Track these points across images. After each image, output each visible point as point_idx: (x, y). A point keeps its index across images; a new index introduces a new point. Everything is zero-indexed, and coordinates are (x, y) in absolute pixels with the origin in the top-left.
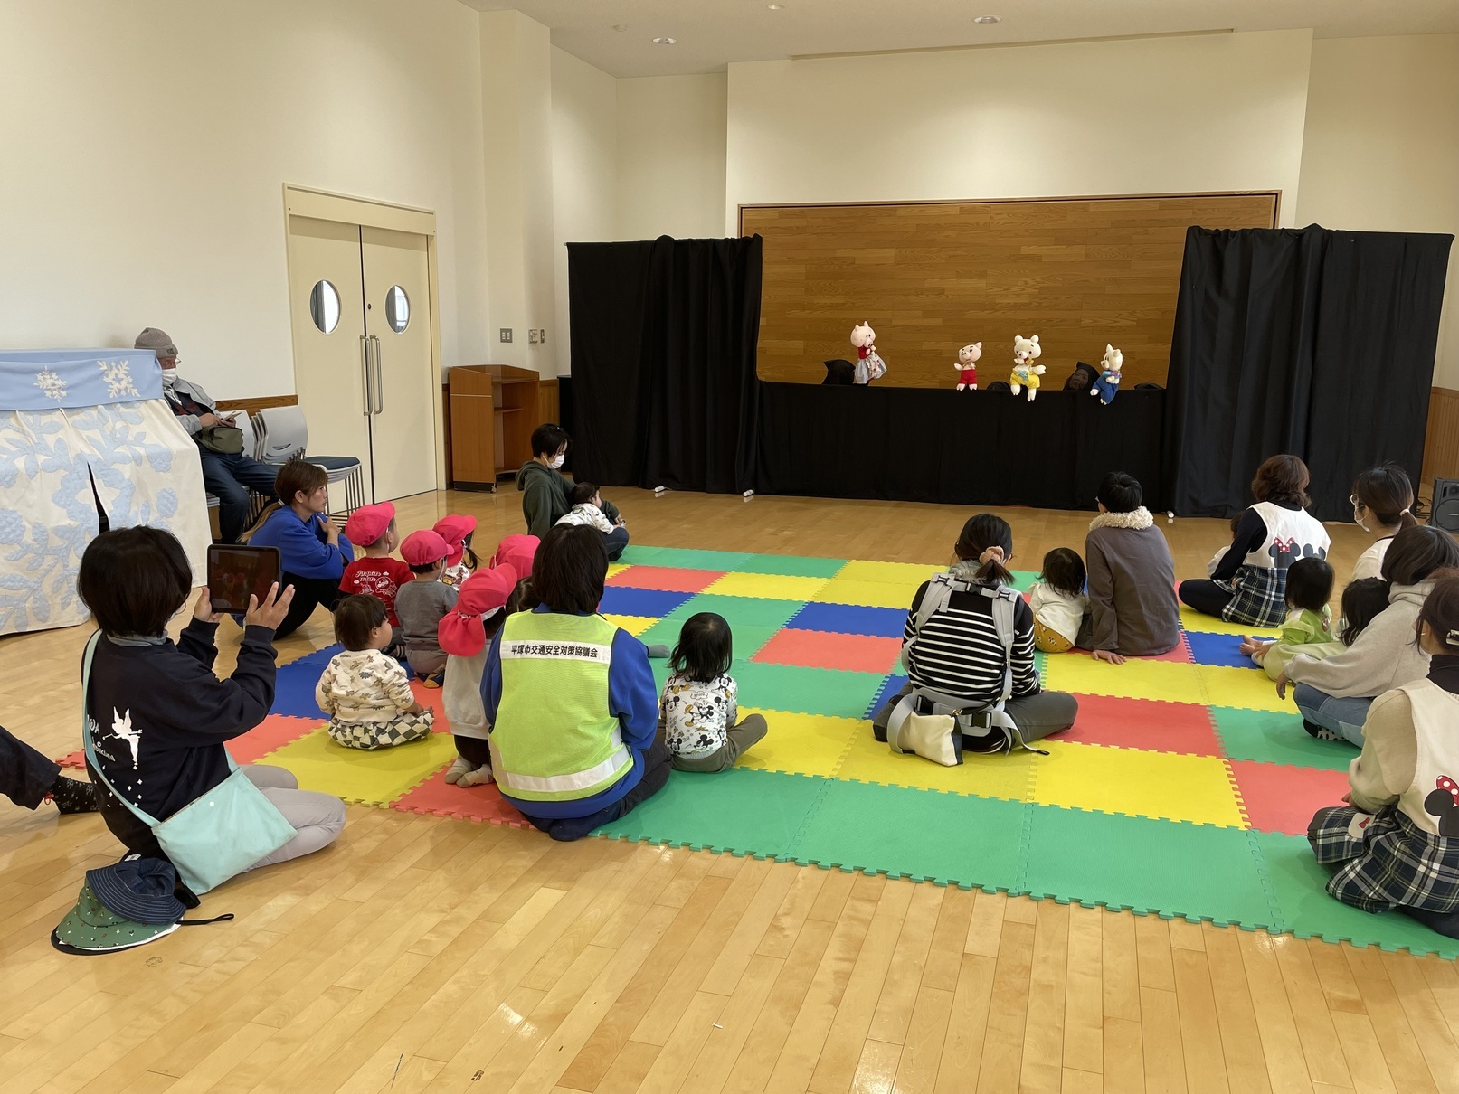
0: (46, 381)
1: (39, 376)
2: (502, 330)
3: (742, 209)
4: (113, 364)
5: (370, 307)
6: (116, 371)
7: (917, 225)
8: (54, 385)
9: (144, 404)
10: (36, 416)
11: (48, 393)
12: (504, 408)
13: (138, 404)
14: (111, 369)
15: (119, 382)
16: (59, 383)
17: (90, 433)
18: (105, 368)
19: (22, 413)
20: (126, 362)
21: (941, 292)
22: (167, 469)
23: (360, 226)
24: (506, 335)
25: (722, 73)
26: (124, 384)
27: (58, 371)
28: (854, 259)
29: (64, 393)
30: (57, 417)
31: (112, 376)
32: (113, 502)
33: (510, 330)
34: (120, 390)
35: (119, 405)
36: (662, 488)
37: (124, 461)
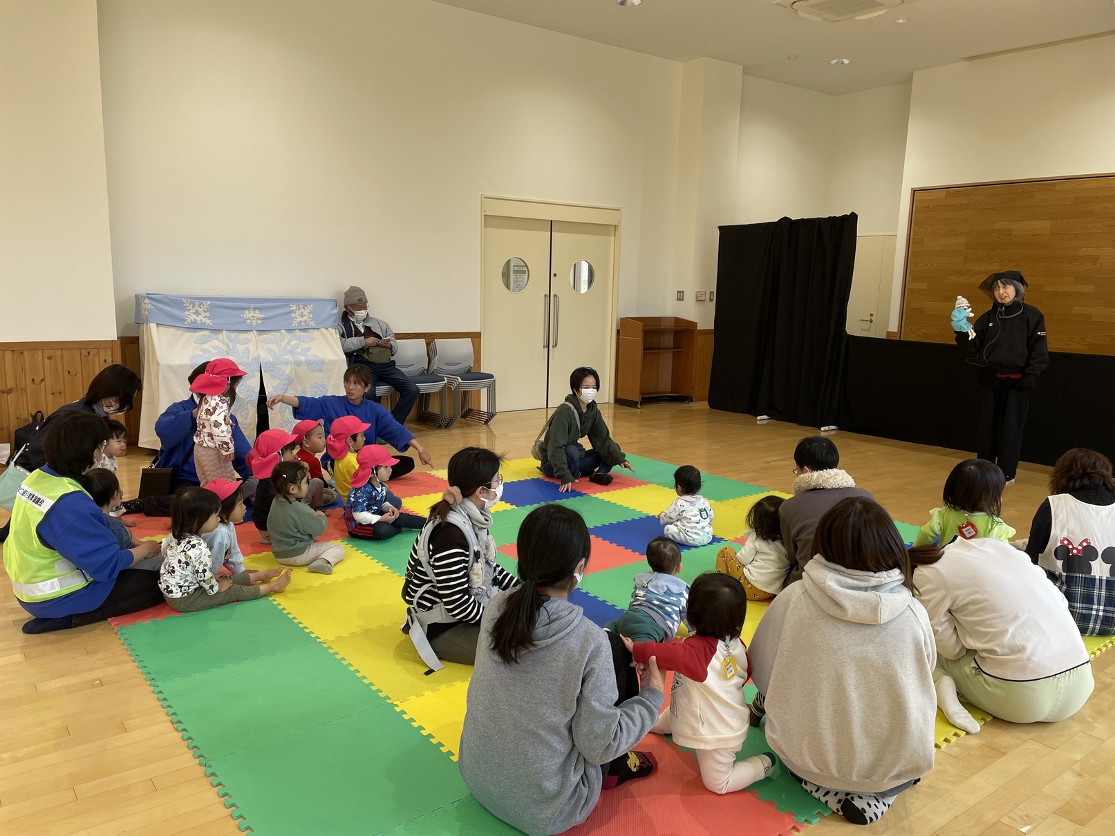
0: (248, 314)
1: (246, 312)
2: (678, 292)
3: (914, 191)
4: (301, 306)
5: (555, 275)
6: (303, 310)
7: (1075, 198)
8: (253, 317)
9: (316, 331)
10: (237, 334)
11: (248, 321)
12: (673, 348)
13: (312, 330)
14: (299, 309)
15: (302, 317)
16: (259, 316)
17: (270, 346)
18: (295, 308)
19: (227, 332)
20: (312, 305)
21: (1095, 259)
22: (320, 370)
23: (551, 221)
24: (680, 296)
25: (908, 80)
26: (305, 318)
27: (260, 309)
28: (1011, 230)
29: (259, 322)
30: (252, 336)
31: (299, 312)
32: (273, 387)
33: (683, 292)
34: (301, 322)
35: (297, 331)
36: (765, 417)
37: (287, 363)
